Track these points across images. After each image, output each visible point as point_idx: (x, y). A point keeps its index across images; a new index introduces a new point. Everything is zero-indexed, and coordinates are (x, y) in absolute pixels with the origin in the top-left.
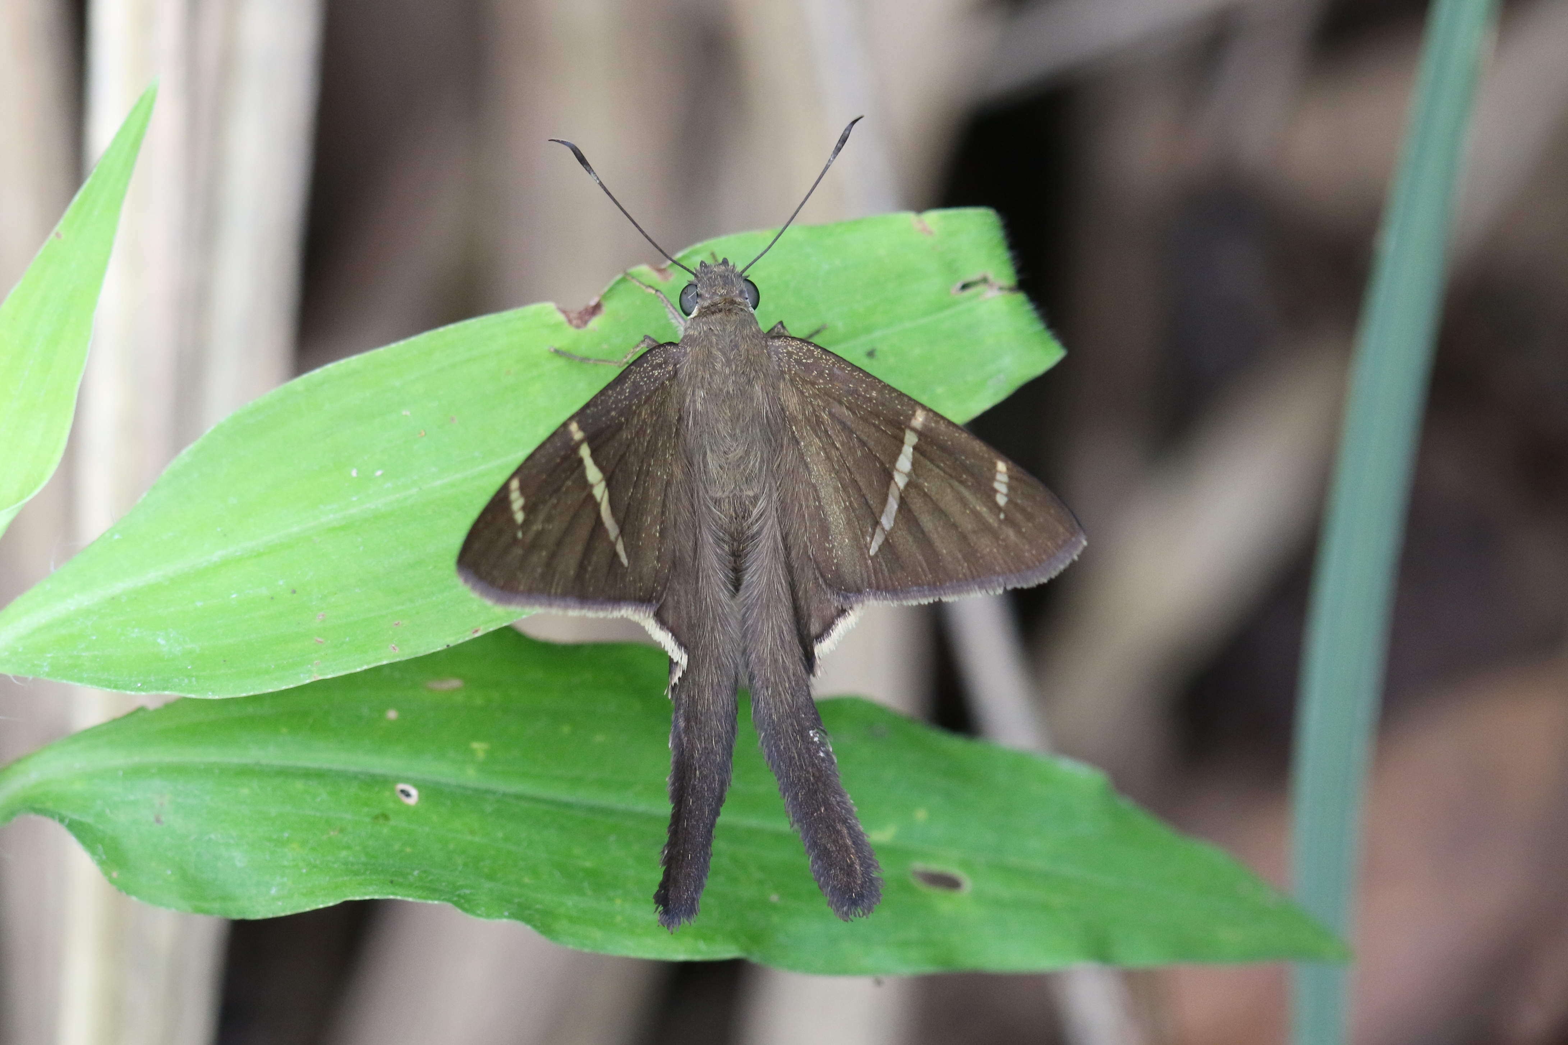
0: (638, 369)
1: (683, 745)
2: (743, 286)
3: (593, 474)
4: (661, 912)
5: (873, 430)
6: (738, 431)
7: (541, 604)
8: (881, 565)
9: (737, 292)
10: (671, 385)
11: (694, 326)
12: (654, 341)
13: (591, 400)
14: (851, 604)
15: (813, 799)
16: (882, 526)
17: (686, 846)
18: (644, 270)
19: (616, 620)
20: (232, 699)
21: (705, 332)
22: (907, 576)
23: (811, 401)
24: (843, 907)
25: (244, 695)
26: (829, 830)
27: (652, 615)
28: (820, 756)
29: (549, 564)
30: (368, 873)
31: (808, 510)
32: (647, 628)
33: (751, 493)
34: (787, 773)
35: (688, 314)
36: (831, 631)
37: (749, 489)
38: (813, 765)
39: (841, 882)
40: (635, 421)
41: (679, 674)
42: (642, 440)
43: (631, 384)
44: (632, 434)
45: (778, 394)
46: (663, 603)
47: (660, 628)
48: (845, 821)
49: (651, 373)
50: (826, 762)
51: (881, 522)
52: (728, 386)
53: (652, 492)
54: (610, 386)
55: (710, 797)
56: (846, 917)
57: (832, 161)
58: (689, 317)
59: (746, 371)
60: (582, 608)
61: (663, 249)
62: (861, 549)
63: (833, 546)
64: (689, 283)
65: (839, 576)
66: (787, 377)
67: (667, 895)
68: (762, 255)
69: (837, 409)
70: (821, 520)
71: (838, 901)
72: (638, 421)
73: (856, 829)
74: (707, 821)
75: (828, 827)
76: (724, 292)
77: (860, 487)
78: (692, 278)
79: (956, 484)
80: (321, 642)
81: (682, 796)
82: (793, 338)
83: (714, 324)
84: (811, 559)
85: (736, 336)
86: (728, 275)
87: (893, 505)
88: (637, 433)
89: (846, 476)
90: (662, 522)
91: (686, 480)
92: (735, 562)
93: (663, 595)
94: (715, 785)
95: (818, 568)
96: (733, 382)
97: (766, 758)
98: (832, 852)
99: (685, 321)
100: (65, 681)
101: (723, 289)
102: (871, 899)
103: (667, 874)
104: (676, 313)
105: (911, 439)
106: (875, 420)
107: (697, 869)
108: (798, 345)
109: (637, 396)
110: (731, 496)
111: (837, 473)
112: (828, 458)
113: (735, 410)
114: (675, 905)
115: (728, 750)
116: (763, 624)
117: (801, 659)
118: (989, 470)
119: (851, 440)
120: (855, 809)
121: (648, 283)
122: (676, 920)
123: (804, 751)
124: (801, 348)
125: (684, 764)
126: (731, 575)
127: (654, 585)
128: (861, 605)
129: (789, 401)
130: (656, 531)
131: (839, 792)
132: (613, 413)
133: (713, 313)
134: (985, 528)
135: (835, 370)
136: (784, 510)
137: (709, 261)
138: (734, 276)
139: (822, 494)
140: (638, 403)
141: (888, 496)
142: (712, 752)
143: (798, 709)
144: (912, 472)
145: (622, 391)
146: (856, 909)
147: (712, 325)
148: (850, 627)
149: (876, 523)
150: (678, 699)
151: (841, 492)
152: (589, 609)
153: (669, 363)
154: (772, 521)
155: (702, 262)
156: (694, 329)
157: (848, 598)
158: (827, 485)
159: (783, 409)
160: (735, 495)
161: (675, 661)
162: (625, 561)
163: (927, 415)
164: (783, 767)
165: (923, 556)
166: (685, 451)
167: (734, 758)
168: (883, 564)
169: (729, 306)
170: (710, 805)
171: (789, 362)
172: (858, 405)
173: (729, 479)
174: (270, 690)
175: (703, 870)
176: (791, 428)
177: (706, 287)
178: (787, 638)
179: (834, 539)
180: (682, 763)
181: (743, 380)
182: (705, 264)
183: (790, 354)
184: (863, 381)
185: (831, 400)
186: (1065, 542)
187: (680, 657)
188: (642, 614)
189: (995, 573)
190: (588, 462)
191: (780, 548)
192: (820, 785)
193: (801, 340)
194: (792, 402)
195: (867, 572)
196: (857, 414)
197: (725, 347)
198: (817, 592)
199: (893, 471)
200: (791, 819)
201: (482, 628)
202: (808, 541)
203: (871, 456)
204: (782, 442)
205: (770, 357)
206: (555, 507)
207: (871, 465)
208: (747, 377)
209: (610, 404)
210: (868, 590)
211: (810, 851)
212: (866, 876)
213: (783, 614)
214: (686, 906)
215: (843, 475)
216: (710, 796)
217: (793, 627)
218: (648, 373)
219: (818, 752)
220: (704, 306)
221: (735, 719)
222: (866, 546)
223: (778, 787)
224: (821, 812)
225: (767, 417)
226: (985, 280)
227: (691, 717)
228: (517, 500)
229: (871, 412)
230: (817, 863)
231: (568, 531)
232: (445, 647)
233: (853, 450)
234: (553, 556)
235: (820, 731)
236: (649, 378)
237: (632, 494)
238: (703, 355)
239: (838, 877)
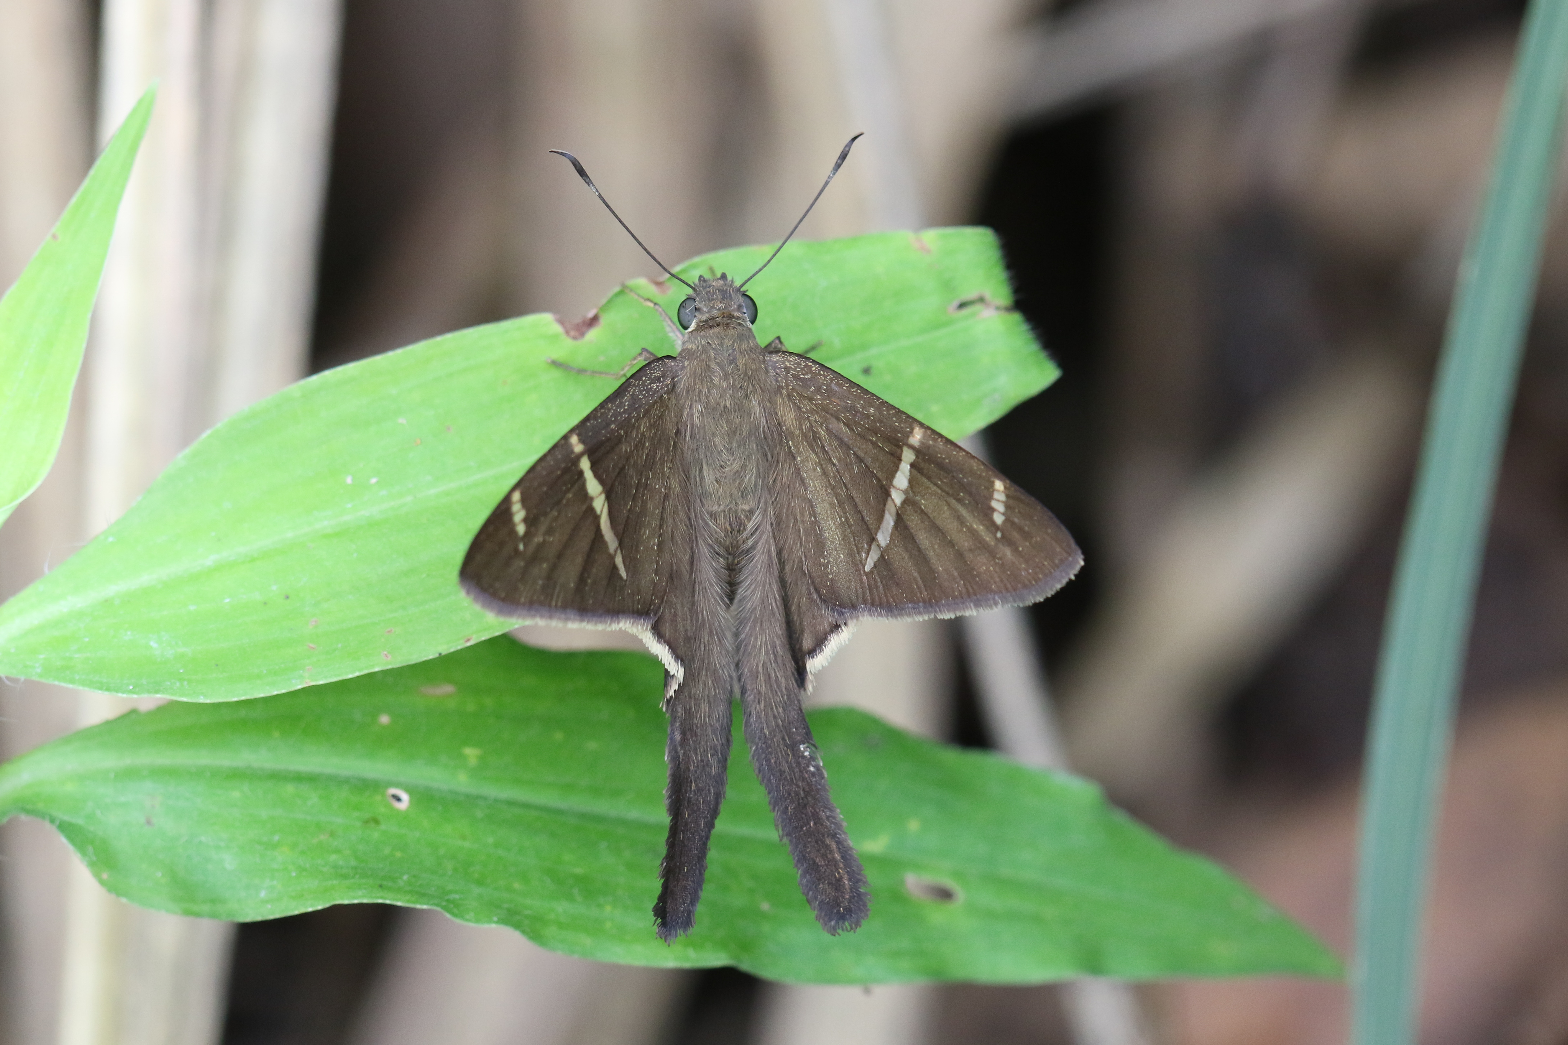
0: (637, 382)
1: (679, 758)
2: (741, 299)
3: (593, 486)
4: (660, 925)
5: (870, 446)
6: (734, 445)
7: (542, 617)
8: (876, 582)
9: (735, 306)
10: (669, 399)
11: (691, 340)
12: (652, 354)
13: (592, 413)
14: (846, 620)
15: (803, 813)
16: (878, 542)
17: (682, 858)
18: (642, 283)
19: (612, 632)
20: (224, 703)
21: (703, 346)
22: (902, 593)
23: (809, 417)
24: (831, 921)
25: (235, 699)
26: (818, 844)
27: (649, 627)
28: (810, 771)
29: (550, 577)
30: (357, 876)
31: (804, 525)
32: (644, 641)
33: (746, 507)
34: (777, 787)
35: (686, 328)
36: (824, 647)
37: (745, 504)
38: (804, 779)
39: (829, 896)
40: (634, 434)
41: (675, 687)
42: (641, 453)
43: (630, 397)
44: (632, 447)
45: (774, 409)
46: (660, 616)
47: (657, 641)
48: (834, 836)
49: (649, 387)
50: (816, 776)
51: (877, 538)
52: (725, 400)
53: (650, 505)
54: (609, 400)
55: (705, 810)
56: (833, 931)
57: (832, 177)
58: (687, 331)
59: (744, 385)
60: (582, 621)
61: (661, 263)
62: (856, 565)
63: (829, 562)
64: (688, 297)
65: (834, 592)
66: (784, 392)
67: (665, 907)
68: (760, 270)
69: (835, 425)
70: (816, 535)
71: (826, 915)
72: (637, 435)
73: (845, 843)
74: (703, 834)
75: (816, 842)
76: (722, 306)
77: (856, 504)
78: (690, 291)
79: (953, 502)
80: (313, 648)
81: (678, 809)
82: (791, 354)
83: (712, 338)
84: (805, 574)
85: (734, 350)
86: (727, 289)
87: (889, 521)
88: (636, 446)
89: (843, 492)
90: (660, 535)
91: (683, 494)
92: (730, 576)
93: (660, 608)
94: (710, 798)
95: (813, 583)
96: (730, 396)
97: (757, 771)
98: (821, 866)
99: (683, 335)
100: (56, 683)
101: (721, 302)
102: (859, 913)
103: (665, 887)
104: (674, 327)
105: (908, 456)
106: (873, 437)
107: (693, 882)
108: (796, 360)
109: (636, 409)
110: (726, 510)
111: (833, 488)
112: (825, 473)
113: (731, 425)
114: (672, 918)
115: (723, 763)
116: (756, 639)
117: (793, 673)
118: (987, 488)
119: (848, 456)
120: (845, 824)
121: (646, 296)
122: (673, 932)
123: (794, 765)
124: (799, 364)
125: (680, 777)
126: (726, 586)
127: (652, 598)
128: (855, 621)
129: (785, 416)
130: (654, 544)
131: (828, 807)
132: (613, 426)
133: (711, 327)
134: (981, 546)
135: (833, 385)
136: (778, 525)
137: (707, 276)
138: (733, 291)
139: (818, 510)
140: (637, 416)
141: (884, 513)
142: (707, 765)
143: (789, 723)
144: (909, 489)
145: (621, 405)
146: (843, 923)
147: (710, 339)
148: (843, 643)
149: (872, 539)
150: (673, 713)
151: (837, 508)
152: (588, 622)
153: (667, 377)
154: (767, 535)
155: (701, 277)
156: (692, 343)
157: (843, 613)
158: (823, 501)
159: (779, 424)
160: (731, 508)
161: (672, 674)
162: (623, 574)
163: (925, 433)
164: (773, 781)
165: (918, 573)
166: (682, 464)
167: (728, 771)
168: (879, 580)
169: (727, 320)
170: (706, 817)
171: (786, 378)
172: (855, 421)
173: (725, 492)
174: (262, 695)
175: (699, 883)
176: (788, 442)
177: (704, 301)
178: (780, 652)
179: (829, 555)
180: (678, 776)
181: (741, 394)
182: (704, 278)
183: (787, 369)
184: (861, 398)
185: (828, 416)
186: (1062, 561)
187: (677, 670)
188: (640, 627)
189: (991, 591)
190: (588, 475)
191: (774, 562)
192: (810, 799)
193: (799, 355)
194: (789, 417)
195: (862, 588)
196: (854, 430)
197: (723, 361)
198: (810, 608)
199: (890, 488)
200: (781, 832)
201: (474, 637)
202: (803, 556)
203: (867, 472)
204: (778, 457)
205: (767, 372)
206: (555, 519)
207: (868, 481)
208: (744, 391)
209: (609, 417)
210: (862, 606)
211: (799, 865)
212: (854, 891)
213: (778, 628)
214: (683, 919)
215: (839, 491)
216: (705, 808)
217: (786, 642)
218: (647, 386)
219: (808, 767)
220: (702, 320)
221: (730, 731)
222: (861, 561)
223: (767, 800)
224: (810, 826)
225: (764, 431)
226: (981, 300)
227: (688, 730)
228: (518, 512)
229: (868, 429)
230: (805, 877)
231: (567, 545)
232: (437, 655)
233: (849, 467)
234: (553, 568)
235: (811, 746)
236: (648, 391)
237: (631, 507)
238: (701, 369)
239: (826, 891)
